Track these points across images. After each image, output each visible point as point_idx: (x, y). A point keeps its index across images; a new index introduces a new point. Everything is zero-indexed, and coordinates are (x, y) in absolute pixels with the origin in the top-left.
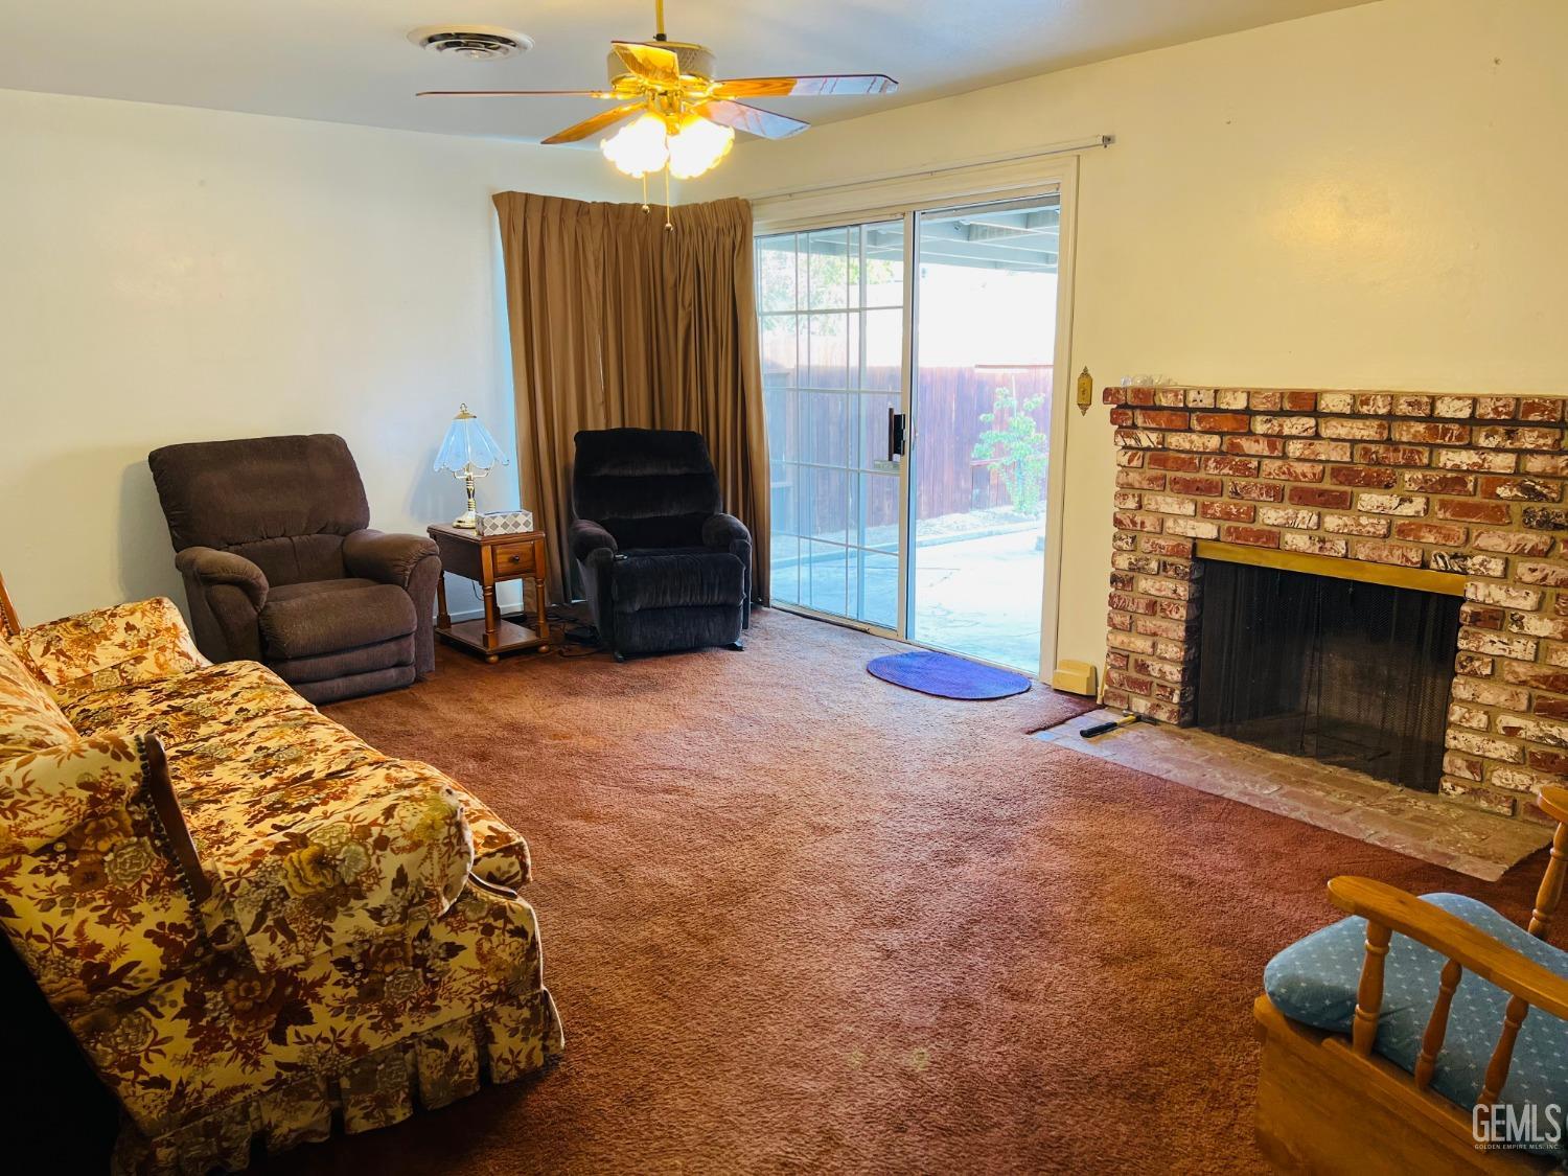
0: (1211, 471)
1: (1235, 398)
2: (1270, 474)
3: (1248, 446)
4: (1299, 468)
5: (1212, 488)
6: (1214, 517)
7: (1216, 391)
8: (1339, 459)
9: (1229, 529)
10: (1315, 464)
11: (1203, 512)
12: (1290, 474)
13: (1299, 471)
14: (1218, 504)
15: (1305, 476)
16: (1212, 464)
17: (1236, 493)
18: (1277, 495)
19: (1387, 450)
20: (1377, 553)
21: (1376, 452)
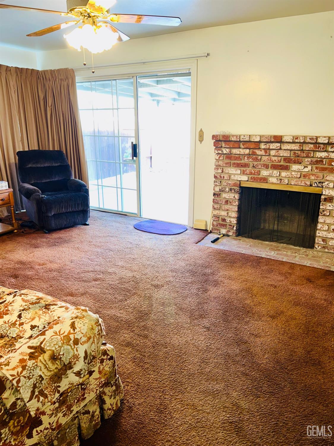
0: (246, 160)
1: (256, 138)
2: (265, 160)
3: (258, 152)
4: (274, 158)
5: (246, 165)
6: (247, 174)
7: (250, 136)
8: (286, 156)
9: (252, 177)
10: (279, 157)
11: (244, 173)
12: (271, 160)
13: (274, 159)
14: (248, 170)
15: (275, 161)
16: (246, 158)
17: (254, 167)
18: (267, 167)
19: (301, 153)
20: (297, 182)
21: (298, 153)
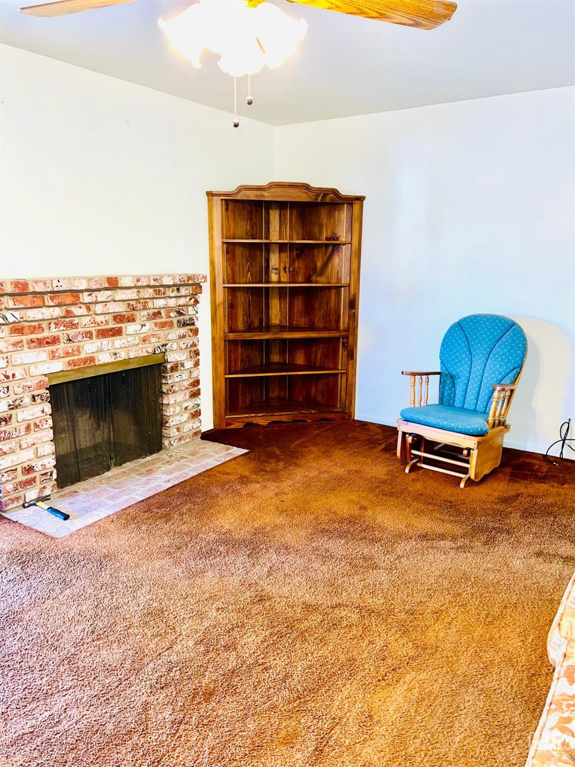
0: (54, 331)
1: (80, 283)
2: (86, 325)
3: (76, 310)
4: (99, 319)
5: (55, 340)
6: (59, 357)
7: (68, 279)
8: (118, 311)
9: (69, 362)
10: (105, 315)
11: (53, 356)
12: (95, 323)
13: (99, 321)
14: (61, 347)
15: (102, 323)
16: (53, 326)
17: (70, 340)
18: (89, 335)
19: (136, 303)
20: (137, 352)
21: (132, 305)
